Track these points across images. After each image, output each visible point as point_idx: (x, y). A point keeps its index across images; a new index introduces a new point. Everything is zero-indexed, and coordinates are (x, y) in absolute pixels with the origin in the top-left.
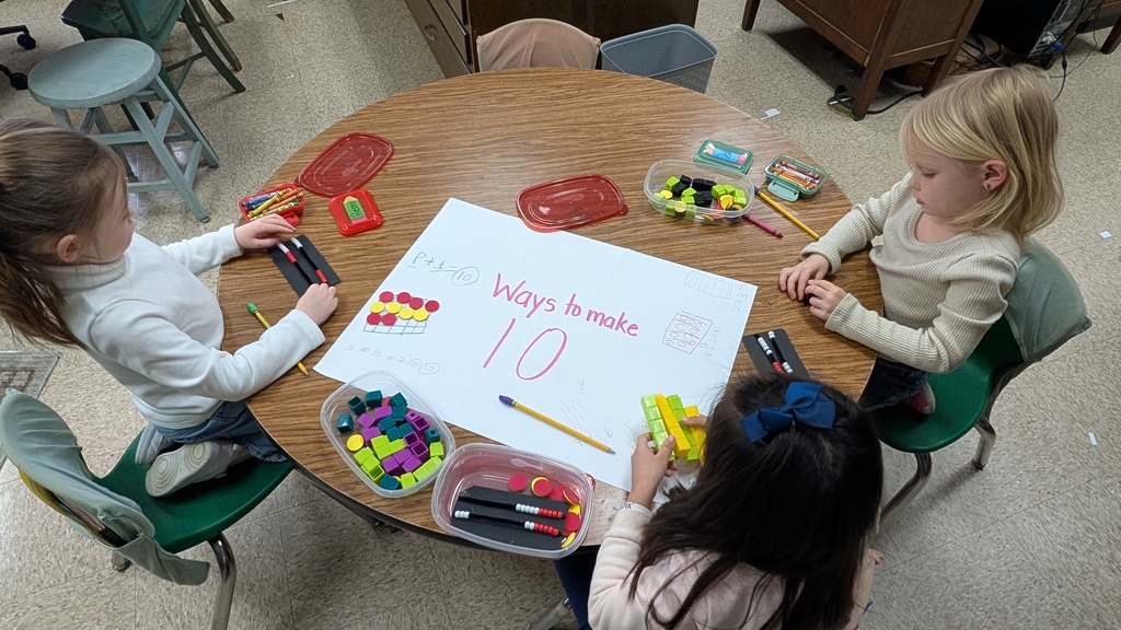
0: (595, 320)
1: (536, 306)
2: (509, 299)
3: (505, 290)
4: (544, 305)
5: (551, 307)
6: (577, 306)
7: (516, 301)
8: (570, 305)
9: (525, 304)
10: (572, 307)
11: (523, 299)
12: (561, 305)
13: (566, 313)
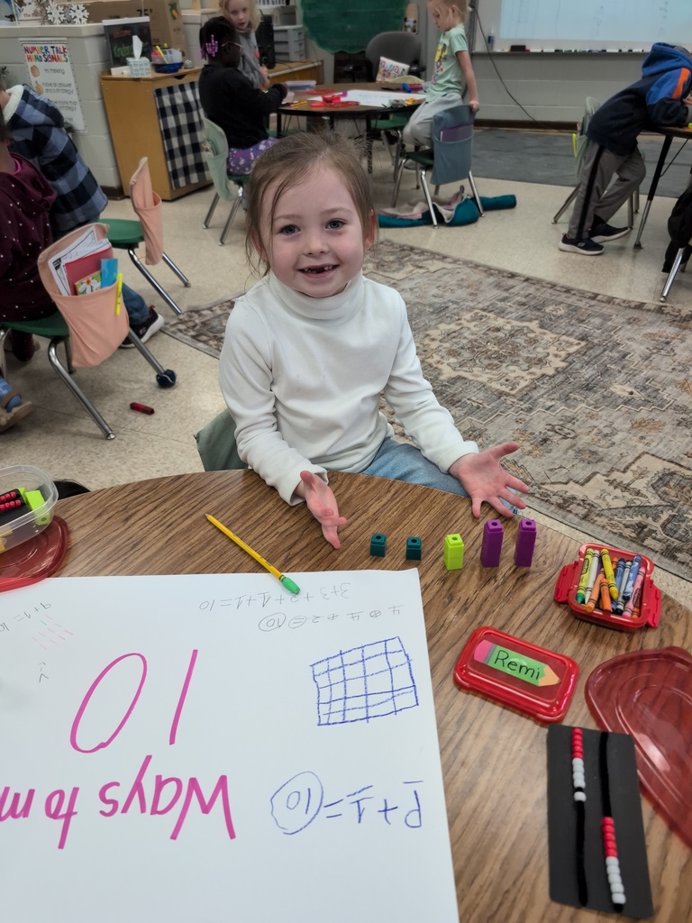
0: (17, 796)
1: (138, 787)
2: (193, 783)
3: (207, 799)
4: (120, 795)
5: (109, 795)
6: (55, 816)
7: (179, 782)
8: (70, 813)
9: (160, 784)
10: (64, 811)
11: (169, 791)
12: (88, 805)
13: (76, 790)
